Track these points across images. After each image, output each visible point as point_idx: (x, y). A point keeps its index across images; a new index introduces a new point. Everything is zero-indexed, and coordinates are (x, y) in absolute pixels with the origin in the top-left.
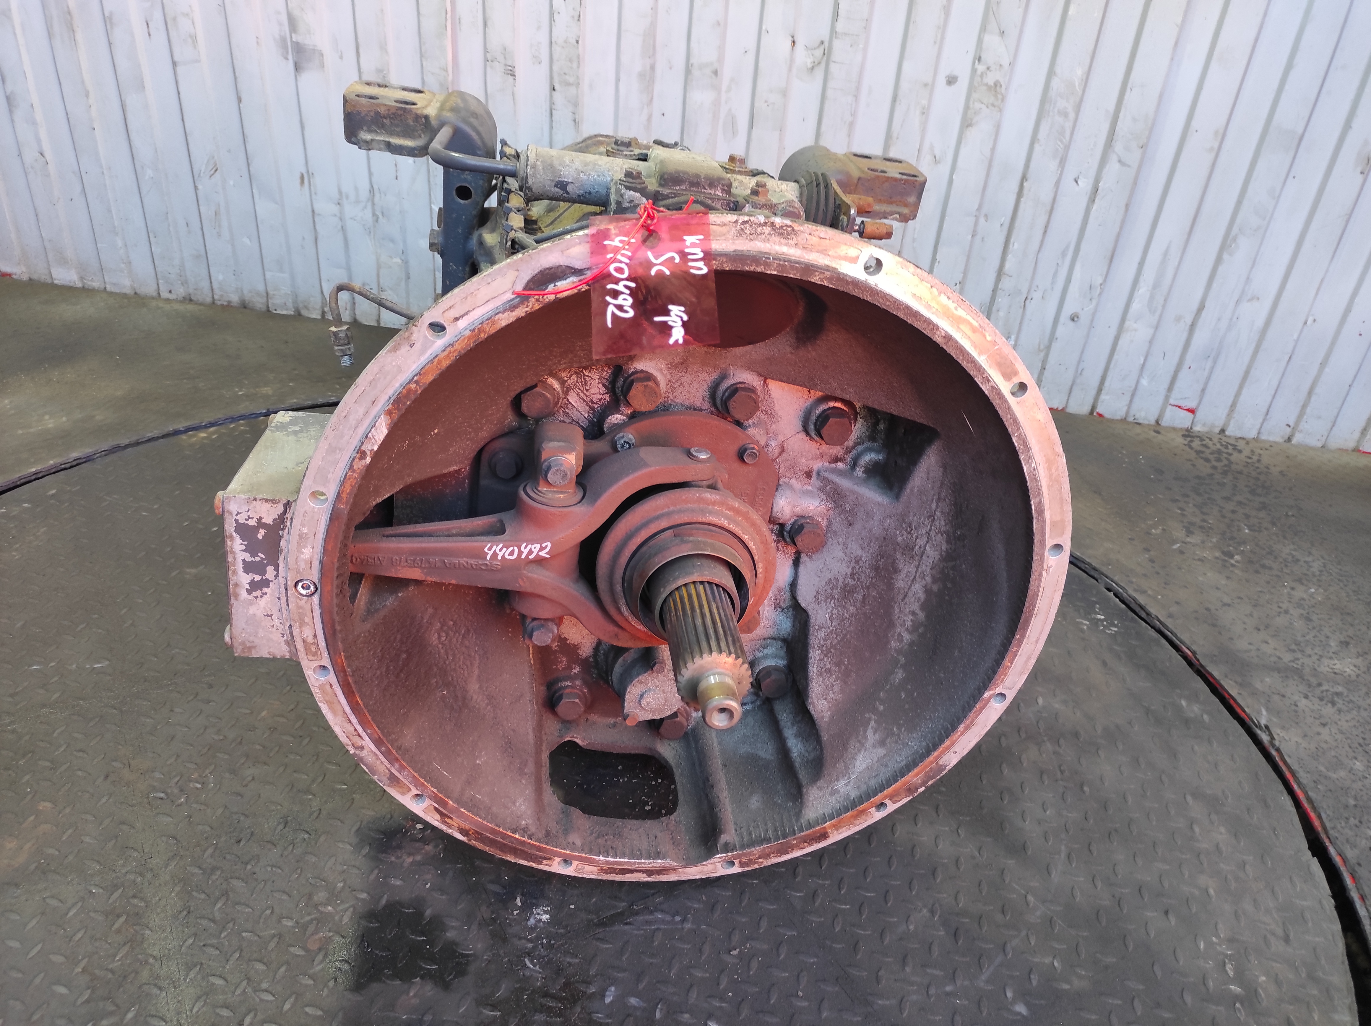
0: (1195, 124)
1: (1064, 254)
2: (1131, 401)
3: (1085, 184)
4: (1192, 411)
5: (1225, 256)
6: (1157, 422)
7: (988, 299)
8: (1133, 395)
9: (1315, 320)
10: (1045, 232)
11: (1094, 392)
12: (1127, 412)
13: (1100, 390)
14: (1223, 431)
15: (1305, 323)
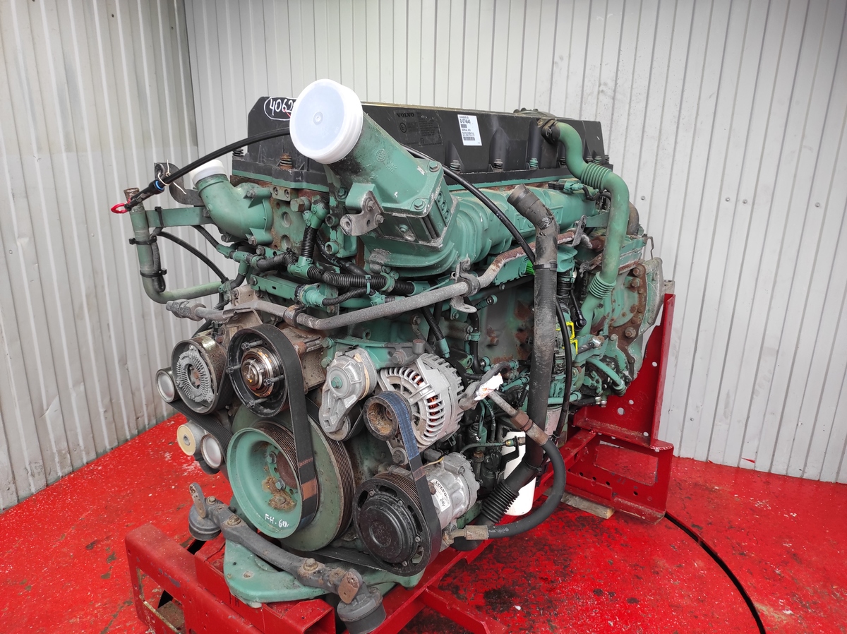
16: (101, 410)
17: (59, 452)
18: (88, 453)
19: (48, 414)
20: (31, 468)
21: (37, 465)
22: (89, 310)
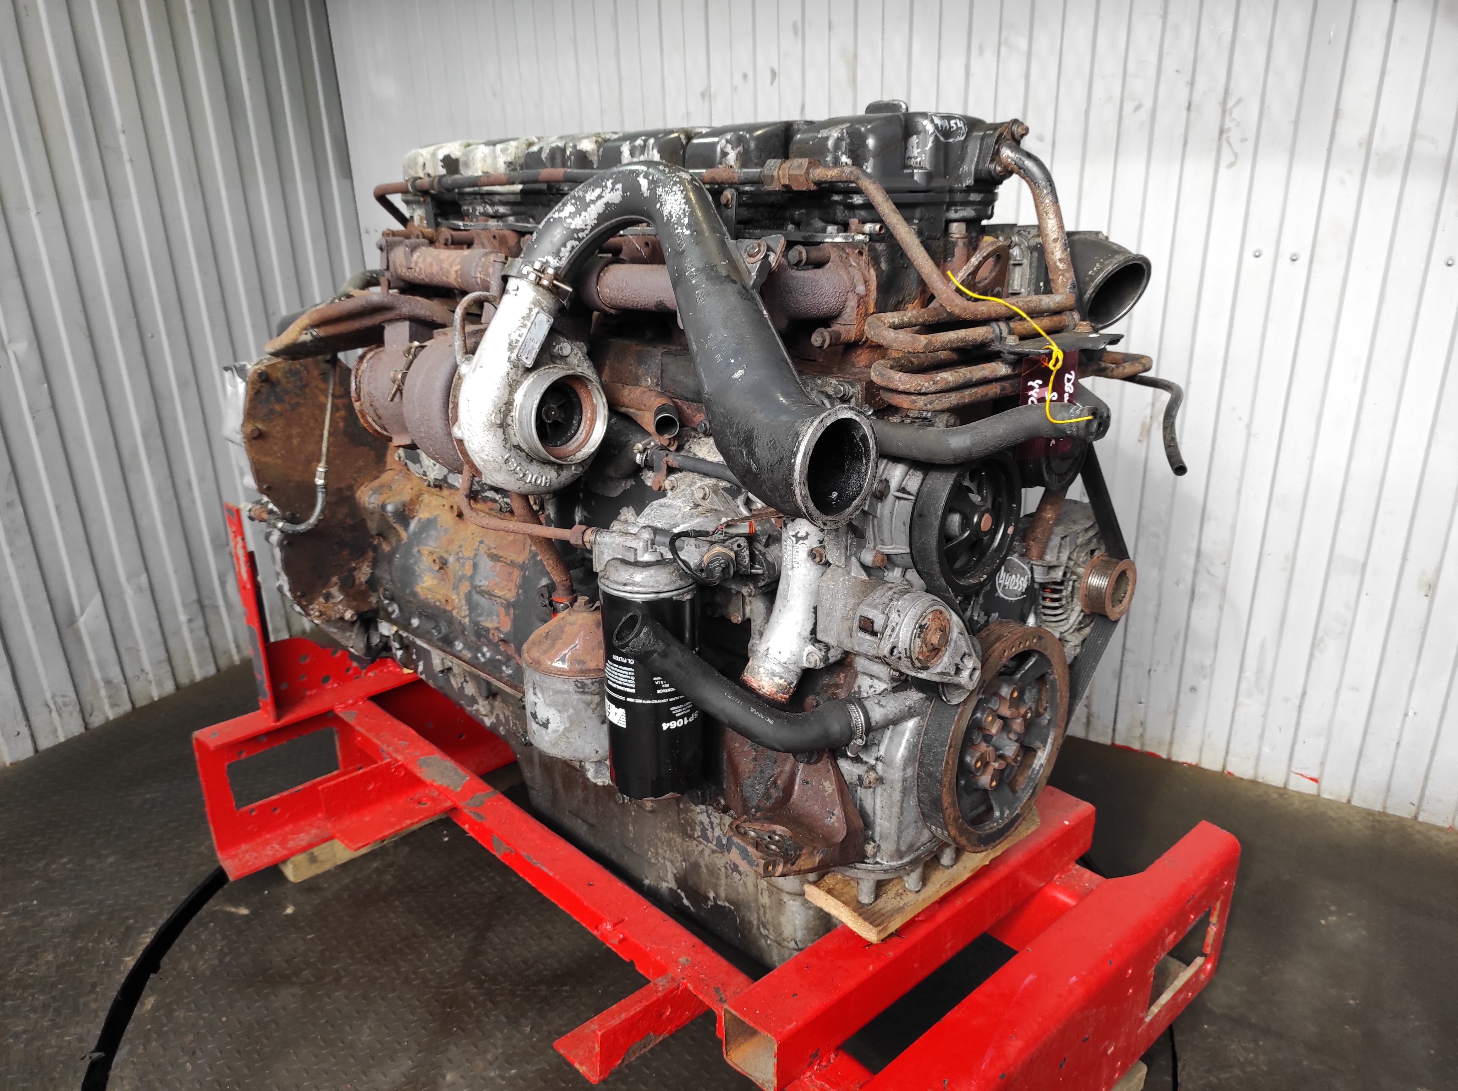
0: (1267, 549)
1: (1176, 638)
2: (1257, 765)
3: (1185, 587)
4: (1315, 780)
5: (1316, 653)
6: (1285, 785)
7: (1118, 668)
8: (1258, 760)
9: (1415, 713)
10: (1157, 620)
11: (1223, 753)
12: (1256, 774)
13: (1227, 753)
14: (1349, 801)
15: (1406, 715)
16: (183, 618)
17: (108, 682)
18: (160, 684)
19: (82, 623)
20: (55, 703)
21: (66, 699)
22: (149, 457)
